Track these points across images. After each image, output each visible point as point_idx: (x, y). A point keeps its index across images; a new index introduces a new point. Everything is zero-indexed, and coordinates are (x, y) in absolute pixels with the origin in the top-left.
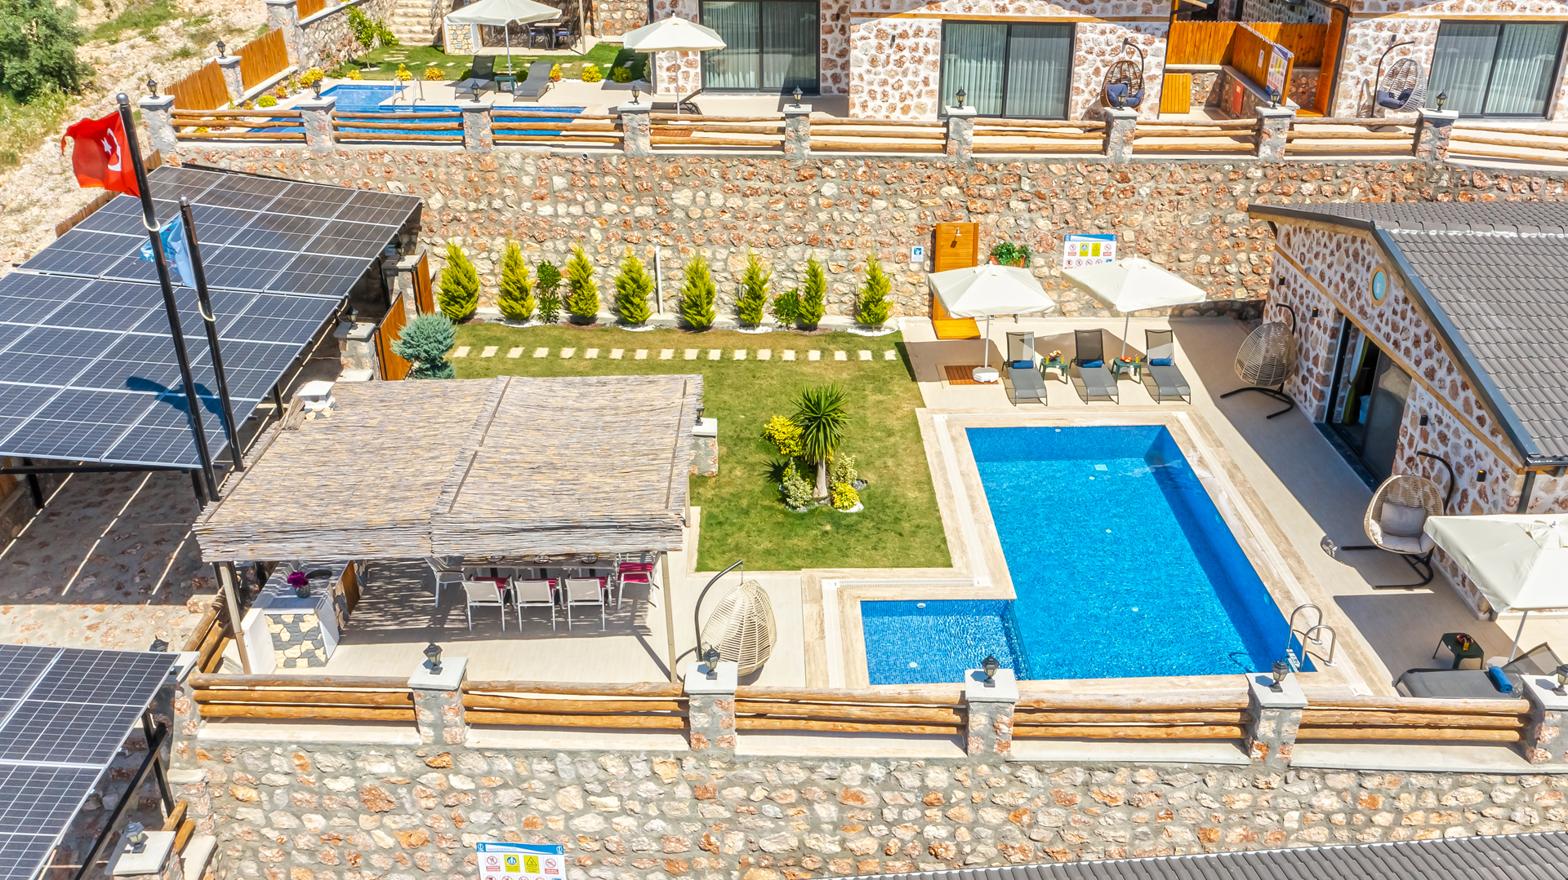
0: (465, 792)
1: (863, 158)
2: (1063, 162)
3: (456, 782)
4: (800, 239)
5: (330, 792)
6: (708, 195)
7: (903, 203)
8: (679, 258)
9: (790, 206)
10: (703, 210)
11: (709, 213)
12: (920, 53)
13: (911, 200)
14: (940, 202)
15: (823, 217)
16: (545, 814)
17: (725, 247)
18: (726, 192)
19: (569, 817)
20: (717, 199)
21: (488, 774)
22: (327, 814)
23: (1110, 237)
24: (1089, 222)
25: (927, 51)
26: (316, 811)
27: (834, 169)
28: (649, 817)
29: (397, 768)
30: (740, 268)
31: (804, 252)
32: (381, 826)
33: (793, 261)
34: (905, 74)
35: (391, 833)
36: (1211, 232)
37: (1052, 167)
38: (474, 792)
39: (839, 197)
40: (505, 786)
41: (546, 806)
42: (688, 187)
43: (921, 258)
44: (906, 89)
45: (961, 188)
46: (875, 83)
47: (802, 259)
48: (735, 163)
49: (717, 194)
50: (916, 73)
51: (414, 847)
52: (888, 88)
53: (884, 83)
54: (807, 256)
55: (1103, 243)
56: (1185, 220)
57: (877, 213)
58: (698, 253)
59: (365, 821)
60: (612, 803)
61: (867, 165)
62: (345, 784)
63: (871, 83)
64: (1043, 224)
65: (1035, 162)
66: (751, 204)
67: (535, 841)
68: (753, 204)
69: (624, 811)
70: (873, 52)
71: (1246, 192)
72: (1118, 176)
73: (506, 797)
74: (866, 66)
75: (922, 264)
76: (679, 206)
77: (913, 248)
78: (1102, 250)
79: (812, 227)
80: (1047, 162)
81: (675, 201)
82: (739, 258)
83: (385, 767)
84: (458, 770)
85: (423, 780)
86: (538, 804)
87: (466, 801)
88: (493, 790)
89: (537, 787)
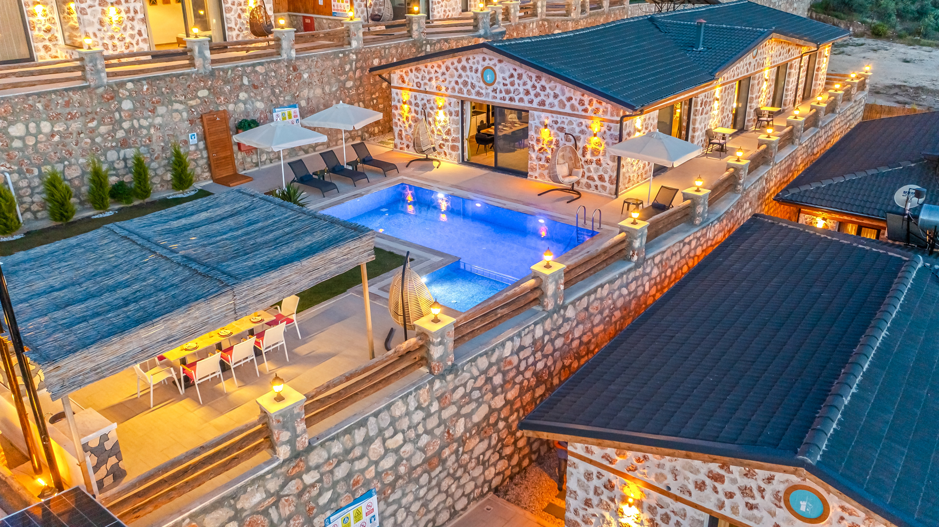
0: (313, 485)
1: (145, 79)
2: (261, 64)
3: (309, 478)
4: (114, 144)
6: (38, 126)
7: (177, 106)
8: (26, 178)
9: (101, 122)
10: (36, 138)
11: (41, 137)
12: (132, 14)
13: (181, 102)
14: (199, 101)
15: (126, 125)
16: (363, 471)
17: (61, 162)
18: (52, 120)
19: (377, 463)
20: (46, 127)
21: (329, 459)
23: (295, 107)
24: (282, 99)
25: (136, 12)
27: (127, 90)
28: (419, 437)
29: (267, 491)
30: (75, 175)
31: (118, 152)
33: (113, 162)
34: (125, 29)
36: (341, 94)
37: (258, 68)
38: (320, 480)
39: (135, 109)
40: (339, 463)
41: (363, 464)
42: (21, 121)
43: (195, 141)
44: (128, 40)
45: (209, 89)
46: (106, 38)
47: (119, 159)
48: (53, 96)
49: (45, 123)
50: (132, 28)
52: (116, 42)
53: (112, 37)
54: (122, 156)
55: (292, 110)
56: (327, 89)
57: (162, 116)
58: (40, 171)
60: (398, 439)
61: (148, 83)
63: (103, 38)
64: (260, 105)
65: (248, 66)
66: (73, 125)
67: (359, 493)
68: (75, 126)
69: (405, 441)
70: (99, 16)
71: (351, 69)
72: (291, 69)
73: (340, 471)
74: (98, 26)
75: (196, 145)
76: (17, 138)
77: (190, 135)
78: (293, 115)
79: (120, 134)
80: (254, 65)
81: (13, 134)
82: (73, 167)
83: (258, 497)
84: (309, 470)
85: (286, 491)
86: (359, 465)
87: (315, 492)
88: (331, 472)
89: (357, 452)
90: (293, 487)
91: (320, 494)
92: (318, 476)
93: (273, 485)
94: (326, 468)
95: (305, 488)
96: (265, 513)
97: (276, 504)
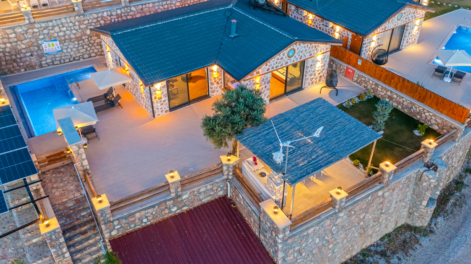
0: (37, 32)
3: (35, 30)
5: (11, 38)
16: (53, 34)
19: (58, 33)
21: (41, 27)
22: (11, 43)
26: (8, 43)
28: (72, 30)
29: (23, 30)
32: (22, 44)
35: (24, 44)
38: (39, 32)
40: (44, 29)
41: (53, 32)
51: (30, 46)
59: (19, 43)
60: (65, 29)
62: (13, 35)
67: (53, 39)
69: (67, 30)
73: (46, 31)
83: (20, 30)
84: (35, 28)
85: (28, 31)
86: (51, 31)
87: (38, 34)
88: (42, 31)
89: (50, 28)
90: (30, 31)
91: (39, 35)
92: (38, 31)
93: (25, 28)
94: (40, 29)
95: (34, 32)
96: (23, 34)
97: (26, 33)
